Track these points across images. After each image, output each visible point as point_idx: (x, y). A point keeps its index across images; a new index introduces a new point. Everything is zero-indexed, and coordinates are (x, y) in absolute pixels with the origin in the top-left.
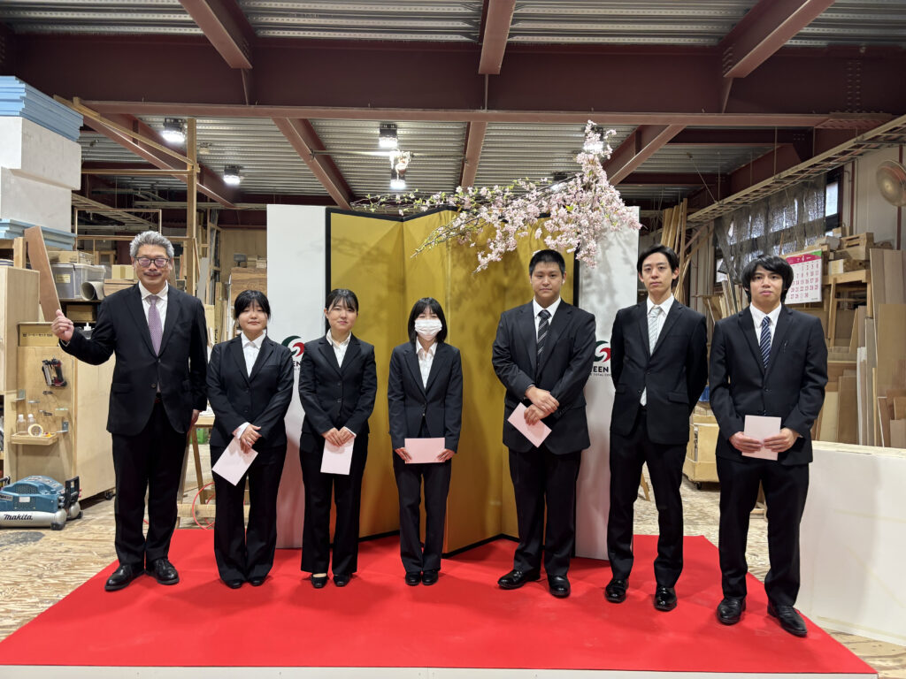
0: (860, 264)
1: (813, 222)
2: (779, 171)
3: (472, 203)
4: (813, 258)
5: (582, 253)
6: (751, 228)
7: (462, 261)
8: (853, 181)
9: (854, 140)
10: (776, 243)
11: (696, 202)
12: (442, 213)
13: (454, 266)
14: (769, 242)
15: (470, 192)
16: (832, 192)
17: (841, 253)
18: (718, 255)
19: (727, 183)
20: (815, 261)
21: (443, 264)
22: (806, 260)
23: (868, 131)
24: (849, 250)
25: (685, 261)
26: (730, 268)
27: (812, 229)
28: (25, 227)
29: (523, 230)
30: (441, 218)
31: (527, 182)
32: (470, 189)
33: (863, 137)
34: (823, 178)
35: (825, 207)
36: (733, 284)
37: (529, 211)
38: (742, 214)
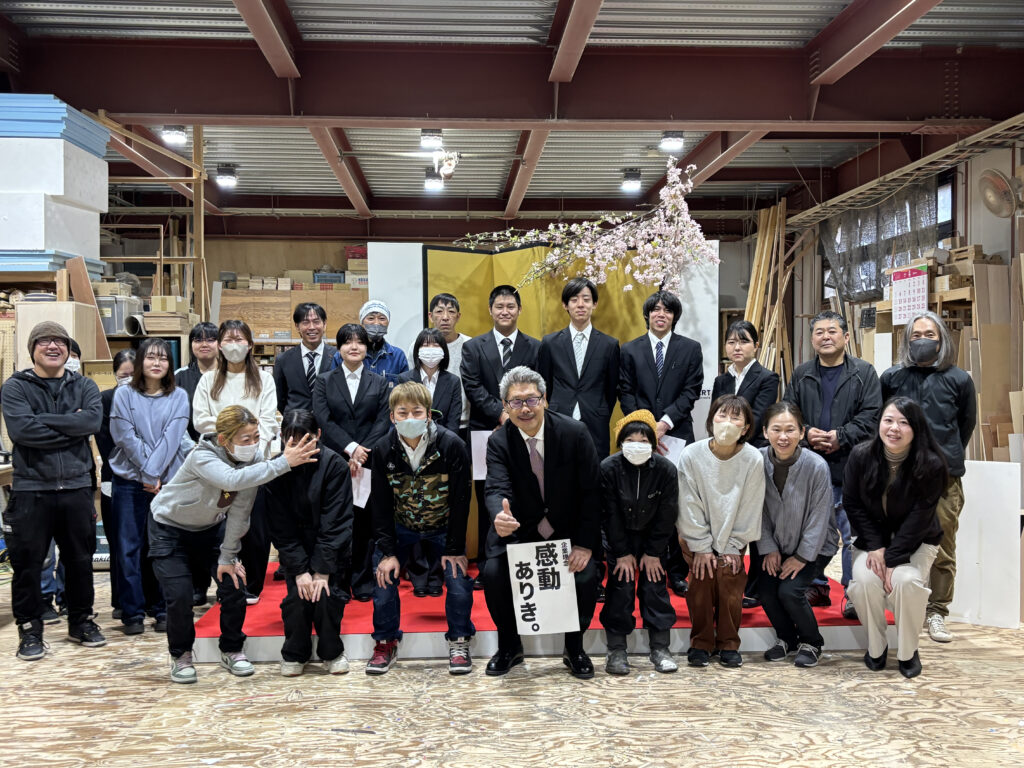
0: (968, 280)
1: (926, 229)
2: (883, 173)
3: (563, 239)
4: (918, 273)
6: (861, 235)
7: (555, 294)
8: (966, 183)
9: (956, 145)
10: (888, 252)
11: (797, 202)
12: (535, 248)
13: (548, 298)
14: (880, 251)
15: (561, 228)
16: (945, 195)
17: (950, 268)
18: (825, 266)
19: (833, 180)
20: (921, 277)
21: (537, 296)
22: (912, 276)
23: (968, 136)
24: (957, 264)
25: (785, 274)
26: (840, 281)
27: (925, 238)
28: (66, 258)
29: (612, 264)
30: (534, 253)
31: (614, 217)
32: (561, 225)
33: (965, 143)
34: (934, 180)
35: (936, 213)
36: (843, 300)
37: (617, 246)
38: (850, 217)
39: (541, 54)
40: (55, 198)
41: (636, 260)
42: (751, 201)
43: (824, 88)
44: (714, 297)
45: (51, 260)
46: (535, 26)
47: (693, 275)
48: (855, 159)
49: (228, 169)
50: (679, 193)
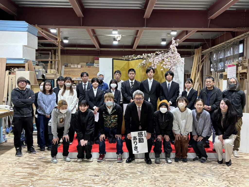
0: (246, 67)
1: (236, 54)
2: (226, 40)
3: (146, 57)
5: (171, 69)
6: (220, 56)
7: (144, 71)
8: (247, 43)
9: (244, 34)
10: (227, 60)
11: (204, 47)
12: (139, 60)
13: (142, 72)
14: (225, 60)
15: (146, 55)
16: (241, 46)
17: (242, 64)
18: (211, 63)
19: (213, 42)
20: (235, 66)
21: (140, 71)
22: (232, 66)
23: (247, 32)
24: (244, 63)
25: (201, 65)
26: (214, 67)
27: (236, 57)
28: (27, 60)
29: (158, 64)
31: (159, 52)
32: (146, 54)
33: (246, 34)
34: (238, 42)
35: (239, 51)
36: (215, 72)
37: (159, 59)
38: (217, 51)
39: (142, 11)
40: (25, 46)
41: (164, 63)
42: (193, 47)
43: (211, 20)
44: (183, 72)
45: (24, 61)
46: (141, 5)
47: (178, 66)
48: (219, 37)
49: (66, 38)
50: (175, 46)
